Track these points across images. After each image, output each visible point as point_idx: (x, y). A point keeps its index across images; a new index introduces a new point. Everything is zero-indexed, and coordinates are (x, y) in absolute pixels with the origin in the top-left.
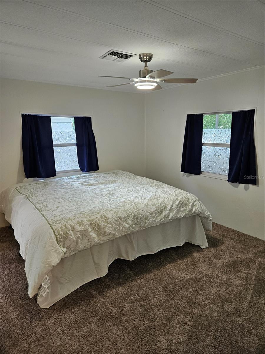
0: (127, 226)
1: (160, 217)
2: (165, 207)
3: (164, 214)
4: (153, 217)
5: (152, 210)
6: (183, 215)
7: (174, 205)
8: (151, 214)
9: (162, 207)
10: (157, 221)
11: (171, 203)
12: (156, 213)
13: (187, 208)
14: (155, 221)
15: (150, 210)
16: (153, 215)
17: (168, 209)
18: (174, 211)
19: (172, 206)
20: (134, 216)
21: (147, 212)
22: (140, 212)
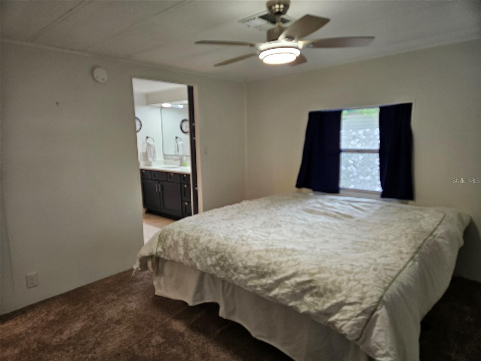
0: (209, 262)
1: (256, 282)
2: (274, 272)
3: (264, 281)
4: (246, 275)
5: (249, 264)
6: (303, 309)
7: (293, 281)
8: (245, 268)
9: (268, 269)
10: (250, 283)
11: (290, 272)
12: (252, 272)
13: (320, 303)
14: (246, 281)
15: (246, 262)
16: (247, 271)
17: (275, 278)
18: (285, 287)
19: (287, 278)
20: (222, 256)
21: (241, 261)
22: (234, 255)
